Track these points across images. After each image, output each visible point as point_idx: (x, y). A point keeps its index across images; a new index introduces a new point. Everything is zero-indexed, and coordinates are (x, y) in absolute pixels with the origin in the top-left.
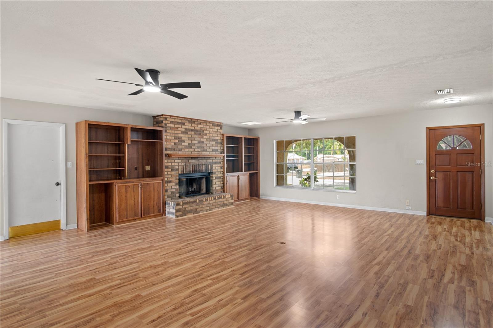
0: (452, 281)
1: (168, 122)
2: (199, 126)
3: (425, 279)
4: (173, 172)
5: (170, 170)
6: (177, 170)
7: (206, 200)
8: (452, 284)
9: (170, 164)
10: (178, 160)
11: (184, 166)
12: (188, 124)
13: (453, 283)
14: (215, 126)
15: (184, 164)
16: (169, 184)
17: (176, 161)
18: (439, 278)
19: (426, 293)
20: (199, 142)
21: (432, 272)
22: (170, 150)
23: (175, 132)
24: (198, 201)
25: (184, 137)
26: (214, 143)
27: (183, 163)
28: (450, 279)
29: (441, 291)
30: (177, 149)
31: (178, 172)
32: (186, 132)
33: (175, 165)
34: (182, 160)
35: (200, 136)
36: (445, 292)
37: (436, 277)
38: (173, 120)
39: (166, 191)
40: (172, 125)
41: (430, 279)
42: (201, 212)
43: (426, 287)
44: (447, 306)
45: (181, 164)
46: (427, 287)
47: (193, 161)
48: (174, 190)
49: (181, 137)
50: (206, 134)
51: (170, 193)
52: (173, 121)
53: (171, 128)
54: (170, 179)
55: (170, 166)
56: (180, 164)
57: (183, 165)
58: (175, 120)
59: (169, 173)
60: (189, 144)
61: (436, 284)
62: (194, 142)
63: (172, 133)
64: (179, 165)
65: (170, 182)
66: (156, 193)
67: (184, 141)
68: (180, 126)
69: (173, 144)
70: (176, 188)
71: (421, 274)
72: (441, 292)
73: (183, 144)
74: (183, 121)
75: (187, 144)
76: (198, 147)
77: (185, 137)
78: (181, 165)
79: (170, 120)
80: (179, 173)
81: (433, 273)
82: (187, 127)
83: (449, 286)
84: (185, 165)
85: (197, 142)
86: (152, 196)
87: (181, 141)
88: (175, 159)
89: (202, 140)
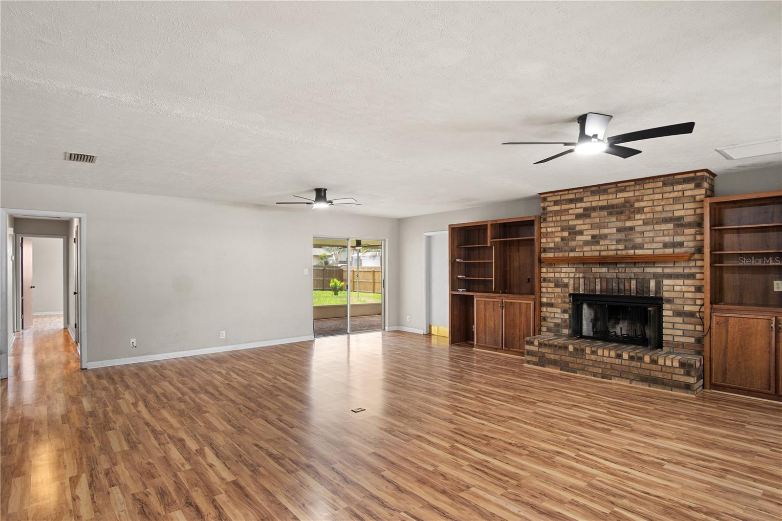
0: (74, 482)
1: (549, 203)
2: (620, 195)
3: (115, 464)
4: (559, 290)
5: (552, 285)
6: (566, 286)
7: (594, 353)
8: (71, 477)
9: (552, 275)
10: (569, 267)
11: (582, 281)
12: (591, 199)
13: (71, 479)
14: (672, 184)
15: (581, 275)
16: (550, 309)
17: (564, 270)
18: (96, 477)
19: (101, 449)
20: (619, 230)
21: (112, 481)
22: (552, 251)
23: (563, 218)
24: (571, 348)
25: (579, 224)
26: (670, 226)
27: (578, 274)
28: (77, 483)
29: (84, 460)
30: (567, 248)
31: (567, 289)
32: (586, 214)
33: (562, 276)
34: (576, 268)
35: (623, 217)
36: (79, 461)
37: (101, 475)
38: (558, 198)
39: (545, 319)
40: (557, 208)
41: (108, 468)
42: (579, 373)
43: (106, 455)
44: (70, 447)
45: (575, 275)
46: (104, 456)
47: (604, 270)
48: (559, 321)
49: (576, 225)
50: (640, 210)
51: (552, 325)
52: (558, 201)
53: (556, 213)
54: (551, 300)
55: (551, 279)
56: (572, 275)
57: (579, 278)
58: (563, 198)
59: (550, 290)
60: (593, 237)
61: (96, 465)
62: (605, 231)
63: (556, 221)
64: (569, 278)
65: (551, 305)
66: (523, 319)
67: (581, 233)
68: (573, 206)
69: (558, 240)
70: (562, 317)
71: (125, 468)
72: (83, 458)
73: (579, 238)
74: (578, 196)
75: (589, 238)
76: (618, 241)
77: (584, 224)
78: (574, 278)
79: (552, 200)
80: (570, 292)
81: (110, 480)
82: (588, 205)
83: (76, 470)
84: (584, 278)
85: (614, 230)
86: (518, 322)
87: (574, 232)
88: (561, 266)
89: (628, 224)
